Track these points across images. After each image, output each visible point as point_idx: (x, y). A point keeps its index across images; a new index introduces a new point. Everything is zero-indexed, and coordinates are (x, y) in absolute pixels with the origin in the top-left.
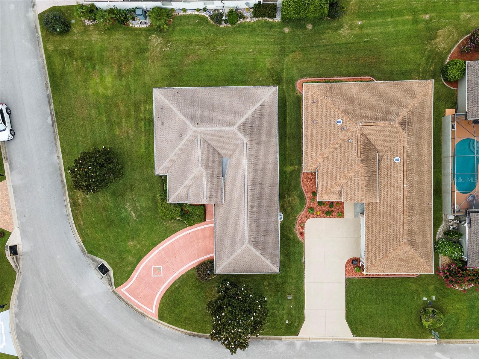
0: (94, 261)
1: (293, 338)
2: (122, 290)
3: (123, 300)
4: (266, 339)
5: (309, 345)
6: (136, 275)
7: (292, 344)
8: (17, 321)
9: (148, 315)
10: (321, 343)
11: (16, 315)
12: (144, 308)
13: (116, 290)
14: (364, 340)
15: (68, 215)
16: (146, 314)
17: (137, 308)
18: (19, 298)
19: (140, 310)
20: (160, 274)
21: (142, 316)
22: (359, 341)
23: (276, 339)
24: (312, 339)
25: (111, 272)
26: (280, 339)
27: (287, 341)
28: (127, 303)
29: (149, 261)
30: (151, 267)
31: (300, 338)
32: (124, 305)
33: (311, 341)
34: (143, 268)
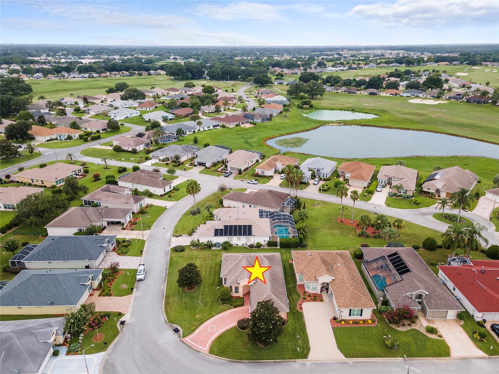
0: (171, 326)
1: (305, 361)
2: (187, 339)
3: (186, 344)
4: (285, 362)
5: (317, 364)
6: (197, 331)
7: (304, 364)
8: (108, 358)
9: (202, 352)
10: (325, 363)
11: (109, 355)
12: (199, 348)
13: (183, 339)
14: (353, 360)
15: (162, 307)
16: (200, 351)
17: (195, 348)
18: (115, 345)
19: (197, 349)
20: (214, 330)
21: (197, 352)
22: (351, 361)
23: (293, 361)
24: (318, 360)
25: (181, 332)
26: (295, 362)
27: (300, 362)
28: (188, 346)
29: (207, 324)
30: (208, 326)
31: (309, 361)
32: (186, 347)
33: (317, 362)
34: (203, 328)
